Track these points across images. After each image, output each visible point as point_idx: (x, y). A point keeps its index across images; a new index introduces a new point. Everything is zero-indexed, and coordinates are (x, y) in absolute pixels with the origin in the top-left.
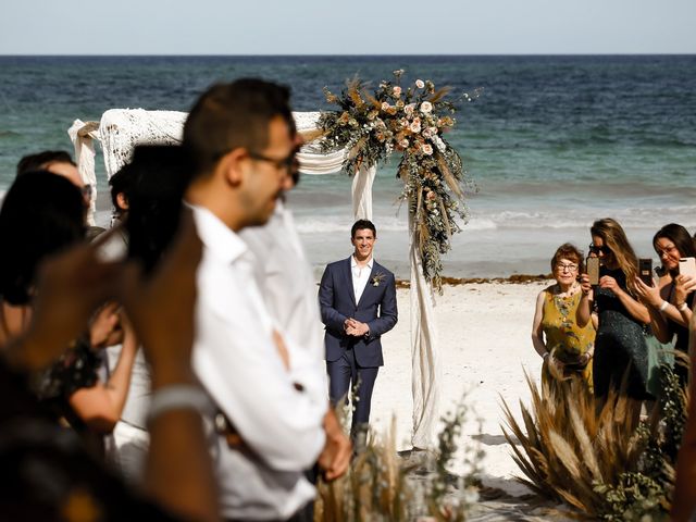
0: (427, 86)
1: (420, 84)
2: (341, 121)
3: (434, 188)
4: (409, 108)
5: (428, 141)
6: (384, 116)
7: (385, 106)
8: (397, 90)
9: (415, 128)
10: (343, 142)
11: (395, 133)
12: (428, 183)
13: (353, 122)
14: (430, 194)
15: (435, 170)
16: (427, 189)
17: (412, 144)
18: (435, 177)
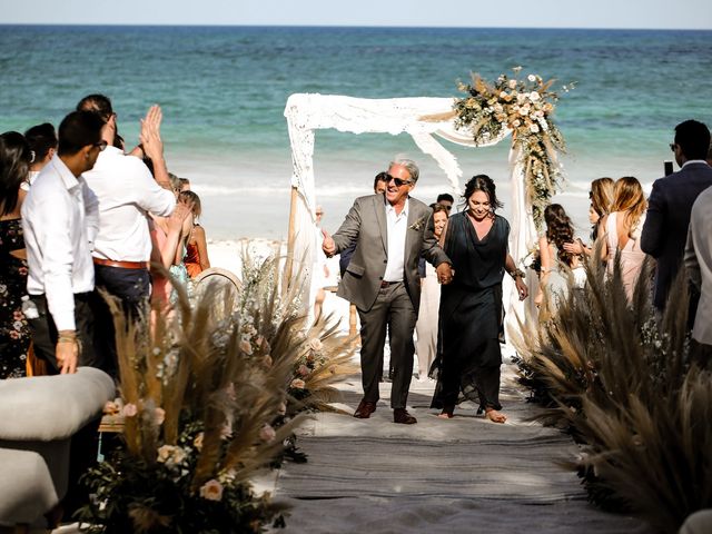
0: (537, 79)
1: (532, 78)
2: (468, 105)
3: (539, 158)
4: (521, 97)
5: (535, 122)
6: (502, 101)
7: (503, 94)
8: (512, 83)
9: (524, 111)
10: (468, 121)
11: (509, 115)
12: (534, 153)
13: (477, 106)
14: (537, 162)
15: (541, 144)
16: (534, 158)
17: (522, 124)
18: (538, 149)
